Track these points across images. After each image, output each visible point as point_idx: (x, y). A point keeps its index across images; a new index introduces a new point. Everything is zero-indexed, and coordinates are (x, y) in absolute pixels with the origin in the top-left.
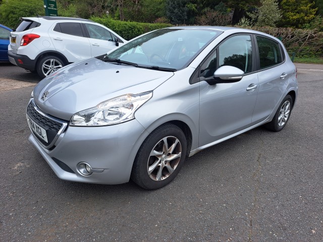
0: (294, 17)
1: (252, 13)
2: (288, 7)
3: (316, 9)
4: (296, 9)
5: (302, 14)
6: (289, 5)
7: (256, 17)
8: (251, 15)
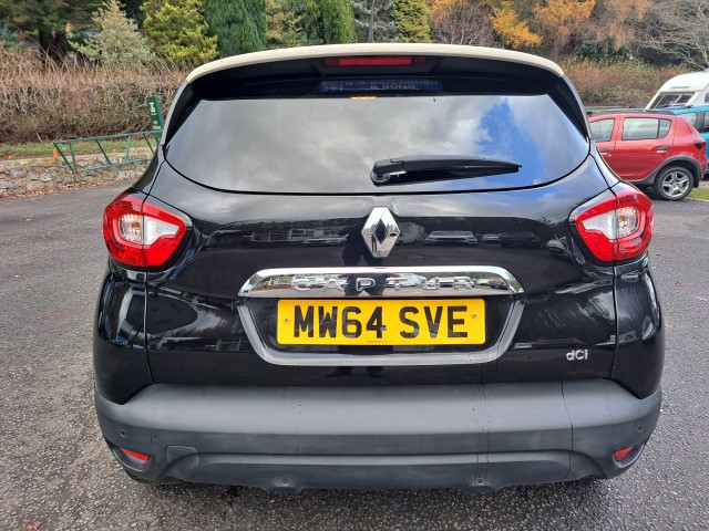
0: (179, 54)
1: (85, 45)
2: (159, 33)
3: (216, 38)
4: (177, 38)
5: (193, 49)
6: (161, 29)
7: (95, 52)
8: (82, 49)
